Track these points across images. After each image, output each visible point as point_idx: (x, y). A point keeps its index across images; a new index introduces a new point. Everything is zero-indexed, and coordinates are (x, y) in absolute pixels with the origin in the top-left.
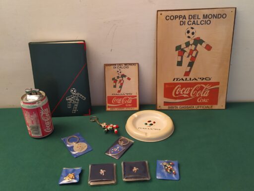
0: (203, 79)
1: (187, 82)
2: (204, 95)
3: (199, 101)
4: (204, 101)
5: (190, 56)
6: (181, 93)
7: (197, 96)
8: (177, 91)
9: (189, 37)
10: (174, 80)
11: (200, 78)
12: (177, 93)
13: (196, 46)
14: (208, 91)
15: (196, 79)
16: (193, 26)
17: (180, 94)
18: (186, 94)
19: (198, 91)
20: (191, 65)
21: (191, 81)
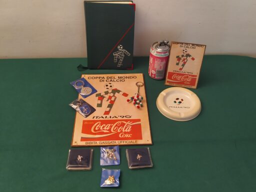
0: (124, 117)
1: (107, 119)
2: (126, 131)
3: (121, 136)
4: (127, 136)
5: (110, 100)
6: (101, 129)
7: (119, 131)
8: (97, 127)
9: (107, 88)
10: (93, 118)
11: (121, 116)
12: (97, 129)
13: (114, 94)
14: (130, 127)
15: (116, 117)
16: (111, 82)
17: (99, 130)
18: (106, 130)
19: (119, 127)
20: (110, 106)
21: (111, 119)
